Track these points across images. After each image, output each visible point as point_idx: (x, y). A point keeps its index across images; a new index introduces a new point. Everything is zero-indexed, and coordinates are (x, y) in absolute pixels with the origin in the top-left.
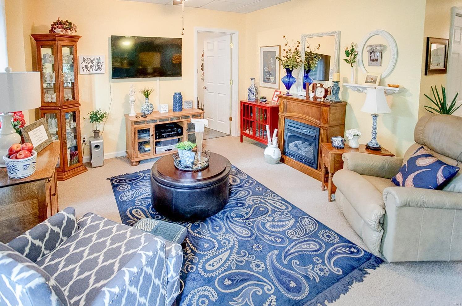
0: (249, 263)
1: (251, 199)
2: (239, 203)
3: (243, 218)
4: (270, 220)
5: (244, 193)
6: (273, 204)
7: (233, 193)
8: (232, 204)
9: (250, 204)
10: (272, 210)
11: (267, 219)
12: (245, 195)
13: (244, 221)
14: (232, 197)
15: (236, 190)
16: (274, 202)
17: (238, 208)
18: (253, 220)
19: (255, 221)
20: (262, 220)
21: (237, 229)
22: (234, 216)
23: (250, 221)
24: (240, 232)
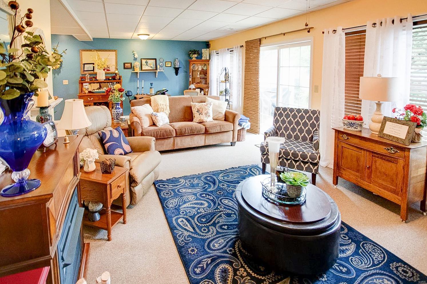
0: (228, 186)
1: (210, 233)
2: (225, 229)
3: (224, 213)
4: (202, 209)
5: (215, 244)
6: (189, 225)
7: (230, 247)
8: (233, 229)
9: (213, 227)
10: (193, 219)
11: (204, 210)
12: (214, 241)
13: (224, 210)
14: (232, 239)
15: (225, 252)
16: (186, 228)
17: (228, 223)
18: (216, 210)
19: (215, 209)
20: (209, 209)
21: (232, 204)
22: (233, 215)
23: (219, 209)
24: (230, 202)
